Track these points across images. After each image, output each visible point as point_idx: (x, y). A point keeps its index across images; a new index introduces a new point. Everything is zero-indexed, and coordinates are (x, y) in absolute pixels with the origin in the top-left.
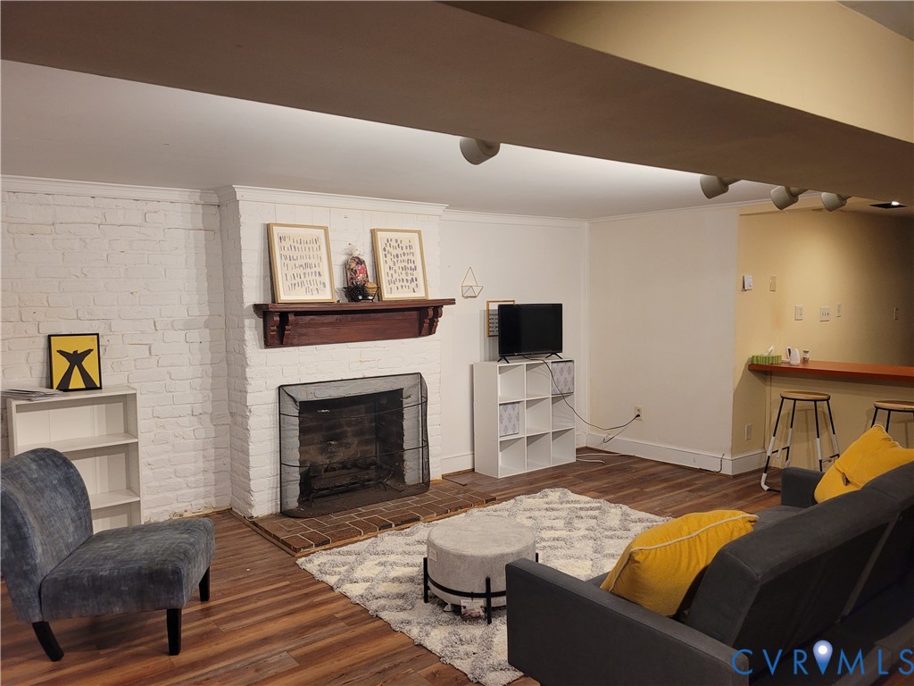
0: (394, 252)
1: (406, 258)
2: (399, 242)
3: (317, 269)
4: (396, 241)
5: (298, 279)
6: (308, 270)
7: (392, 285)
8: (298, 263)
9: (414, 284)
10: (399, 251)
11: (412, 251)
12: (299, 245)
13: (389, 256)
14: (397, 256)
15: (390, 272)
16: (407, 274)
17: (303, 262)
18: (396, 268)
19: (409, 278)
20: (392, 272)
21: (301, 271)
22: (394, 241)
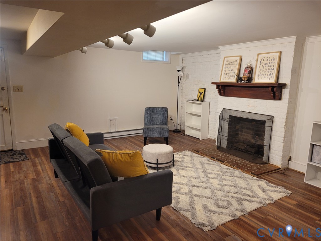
0: (265, 62)
1: (270, 65)
2: (268, 58)
3: (234, 71)
4: (267, 57)
5: (227, 75)
6: (232, 71)
7: (260, 77)
8: (229, 69)
9: (270, 76)
10: (268, 62)
11: (274, 61)
12: (231, 63)
13: (262, 64)
14: (266, 64)
15: (260, 71)
16: (268, 72)
17: (230, 69)
18: (264, 69)
19: (269, 74)
20: (262, 71)
21: (229, 72)
22: (266, 58)
